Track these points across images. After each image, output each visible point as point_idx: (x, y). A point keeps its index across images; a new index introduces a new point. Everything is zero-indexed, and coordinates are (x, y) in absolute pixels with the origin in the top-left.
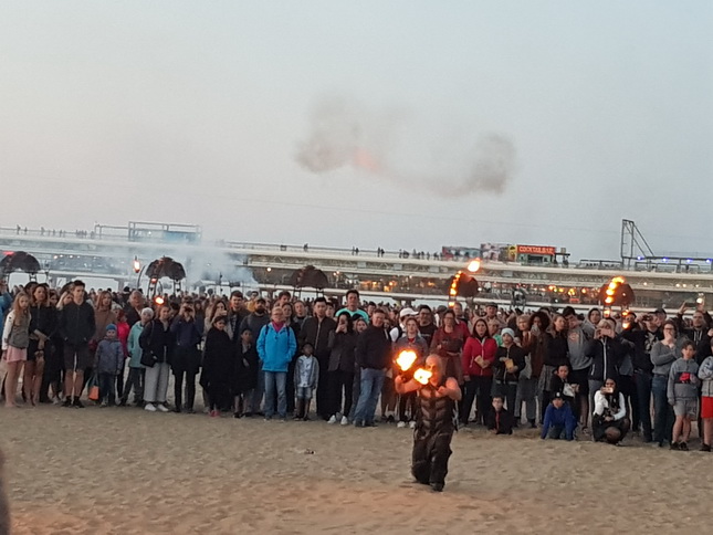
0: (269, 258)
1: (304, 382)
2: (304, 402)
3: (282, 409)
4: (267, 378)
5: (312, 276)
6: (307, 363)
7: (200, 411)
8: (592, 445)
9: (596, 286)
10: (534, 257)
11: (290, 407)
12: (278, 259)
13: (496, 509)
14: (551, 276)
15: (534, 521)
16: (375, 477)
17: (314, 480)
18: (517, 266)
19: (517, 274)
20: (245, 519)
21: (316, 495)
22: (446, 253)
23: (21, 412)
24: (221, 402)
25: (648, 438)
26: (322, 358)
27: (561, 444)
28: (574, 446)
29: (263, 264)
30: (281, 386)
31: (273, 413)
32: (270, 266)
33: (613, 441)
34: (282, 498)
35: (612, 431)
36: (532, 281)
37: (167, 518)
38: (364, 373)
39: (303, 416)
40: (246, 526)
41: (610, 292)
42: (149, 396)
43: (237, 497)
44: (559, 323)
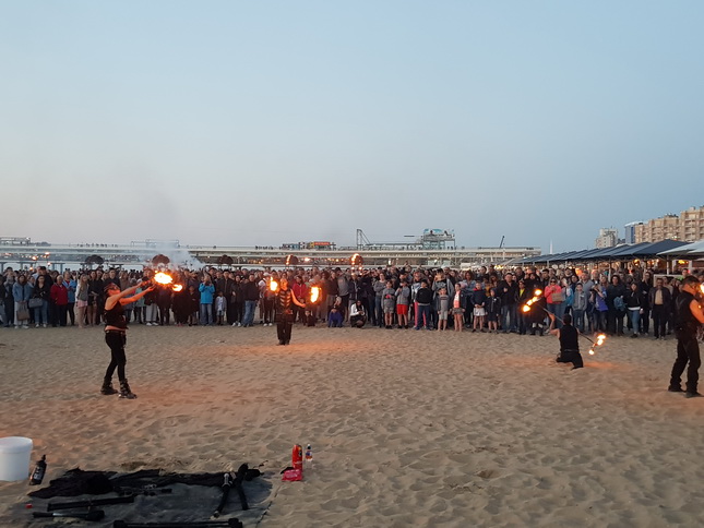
0: (209, 252)
1: (220, 308)
2: (221, 317)
3: (210, 321)
4: (203, 307)
5: (227, 260)
6: (221, 299)
7: (173, 324)
8: (350, 329)
9: (347, 257)
10: (321, 247)
11: (215, 320)
12: (213, 253)
13: (309, 365)
14: (328, 254)
15: (327, 370)
16: (253, 352)
17: (224, 356)
18: (314, 251)
19: (314, 254)
20: (188, 380)
21: (224, 364)
22: (284, 247)
23: (86, 330)
24: (182, 319)
25: (375, 324)
26: (228, 297)
27: (337, 330)
28: (343, 330)
29: (205, 255)
30: (210, 311)
31: (207, 323)
32: (209, 256)
33: (360, 327)
34: (207, 367)
35: (359, 322)
36: (321, 257)
37: (148, 383)
38: (247, 302)
39: (220, 324)
40: (187, 385)
41: (353, 259)
42: (148, 319)
43: (185, 368)
44: (333, 275)
